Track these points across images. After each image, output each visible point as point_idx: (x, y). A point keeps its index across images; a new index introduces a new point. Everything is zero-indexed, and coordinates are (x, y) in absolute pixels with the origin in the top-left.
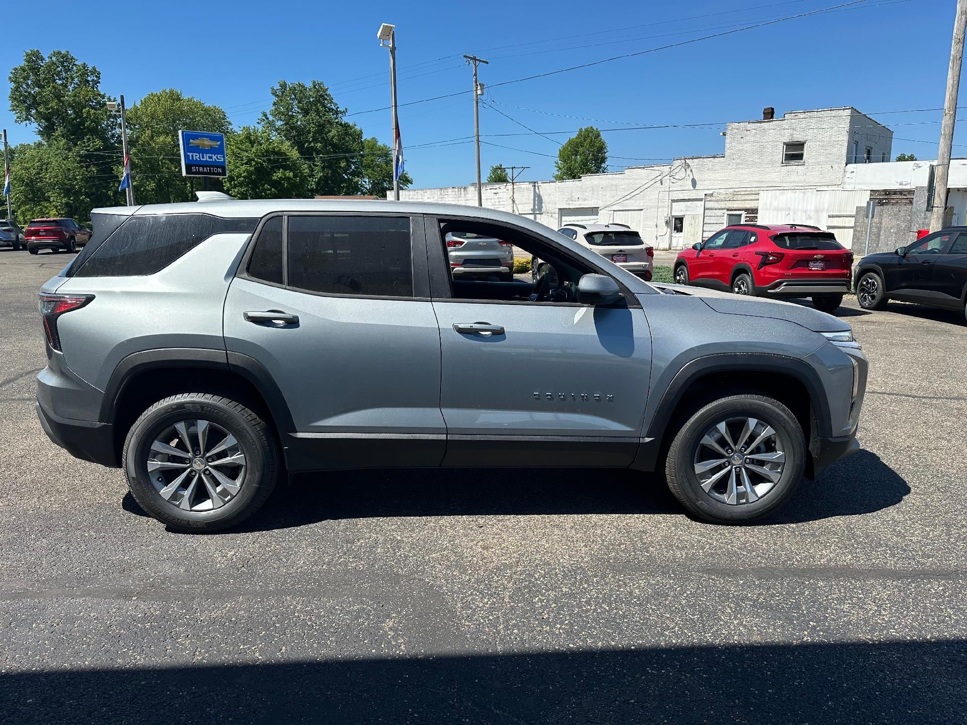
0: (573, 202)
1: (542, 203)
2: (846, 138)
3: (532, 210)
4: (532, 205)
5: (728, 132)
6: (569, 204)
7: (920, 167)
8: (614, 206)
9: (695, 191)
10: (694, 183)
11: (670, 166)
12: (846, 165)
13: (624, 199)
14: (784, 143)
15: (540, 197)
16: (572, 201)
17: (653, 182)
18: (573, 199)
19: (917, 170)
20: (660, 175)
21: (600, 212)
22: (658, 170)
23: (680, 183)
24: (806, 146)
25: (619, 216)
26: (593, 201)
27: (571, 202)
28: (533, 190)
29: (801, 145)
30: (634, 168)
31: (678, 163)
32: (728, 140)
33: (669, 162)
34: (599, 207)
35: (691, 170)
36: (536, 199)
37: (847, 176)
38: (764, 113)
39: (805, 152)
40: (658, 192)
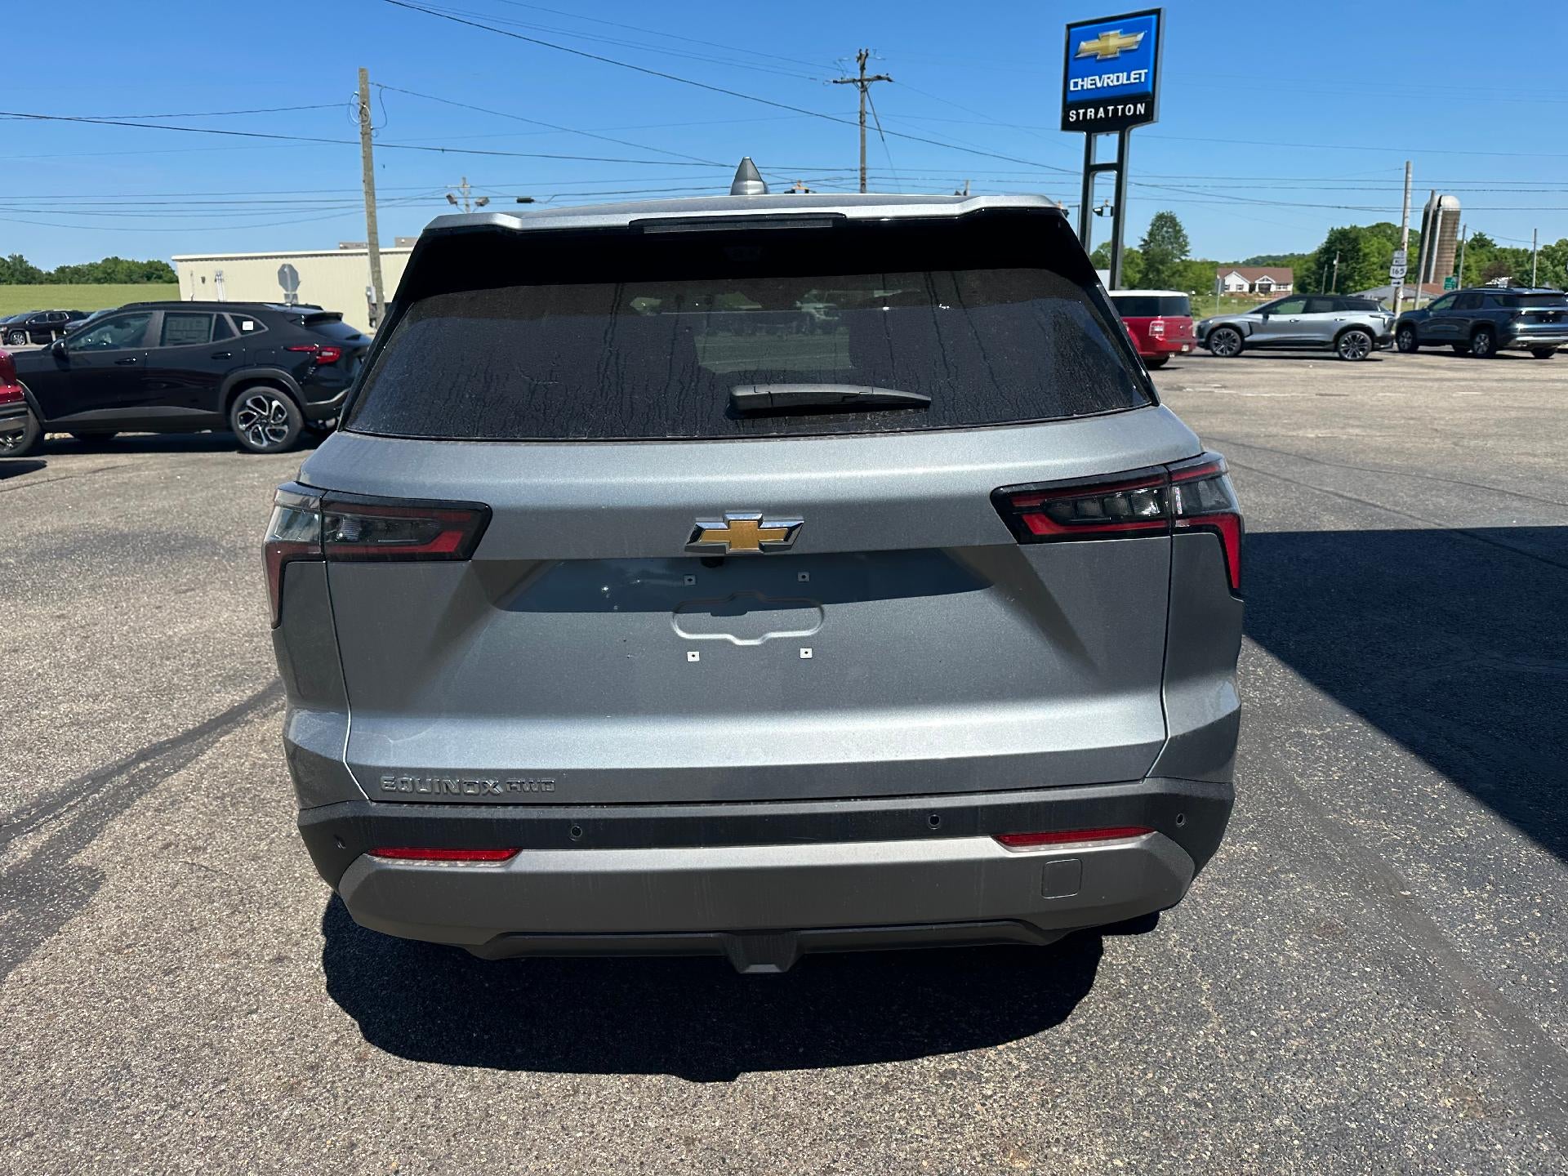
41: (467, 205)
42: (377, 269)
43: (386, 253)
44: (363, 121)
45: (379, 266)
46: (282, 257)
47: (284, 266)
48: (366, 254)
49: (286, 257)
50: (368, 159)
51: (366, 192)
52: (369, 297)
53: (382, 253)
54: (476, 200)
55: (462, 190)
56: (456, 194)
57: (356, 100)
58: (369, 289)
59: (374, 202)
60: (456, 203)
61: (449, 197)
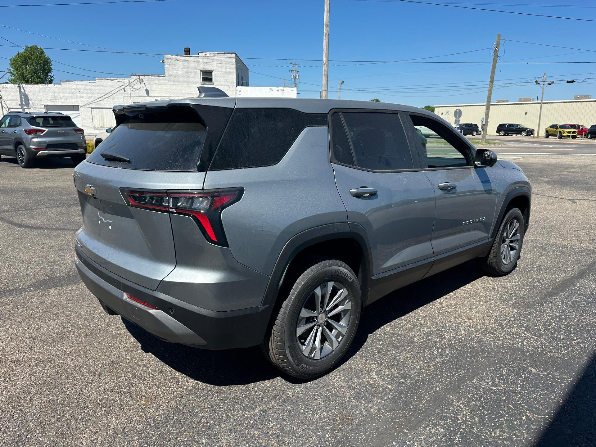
0: (57, 101)
1: (28, 100)
2: (234, 71)
3: (20, 105)
4: (19, 101)
5: (165, 60)
6: (53, 102)
7: (272, 90)
8: (91, 105)
9: (148, 98)
10: (147, 92)
11: (129, 80)
12: (236, 86)
13: (99, 100)
14: (201, 71)
15: (26, 96)
16: (56, 99)
17: (118, 89)
18: (56, 98)
19: (271, 92)
20: (123, 85)
21: (80, 109)
22: (121, 82)
23: (137, 91)
24: (213, 74)
25: (96, 112)
26: (74, 101)
27: (55, 101)
28: (18, 90)
29: (210, 73)
30: (103, 79)
31: (134, 78)
32: (166, 66)
33: (129, 76)
34: (79, 105)
35: (144, 84)
36: (23, 97)
37: (238, 93)
38: (185, 51)
39: (213, 77)
40: (123, 97)
41: (544, 85)
42: (488, 111)
43: (493, 105)
44: (495, 54)
45: (489, 110)
46: (457, 106)
47: (457, 109)
48: (485, 105)
49: (458, 106)
50: (494, 69)
51: (490, 82)
52: (482, 122)
53: (491, 105)
54: (548, 82)
55: (543, 78)
56: (540, 80)
57: (494, 46)
58: (483, 118)
59: (492, 85)
60: (539, 84)
61: (536, 82)
